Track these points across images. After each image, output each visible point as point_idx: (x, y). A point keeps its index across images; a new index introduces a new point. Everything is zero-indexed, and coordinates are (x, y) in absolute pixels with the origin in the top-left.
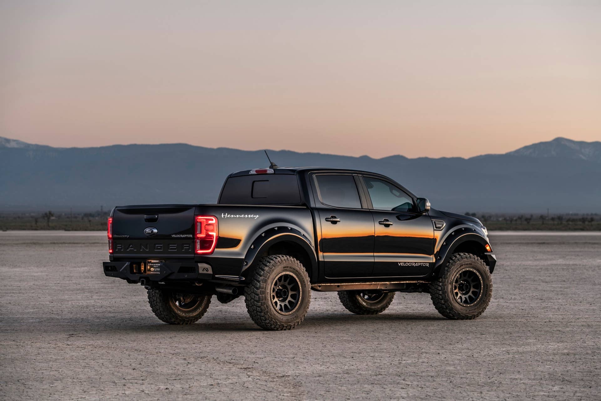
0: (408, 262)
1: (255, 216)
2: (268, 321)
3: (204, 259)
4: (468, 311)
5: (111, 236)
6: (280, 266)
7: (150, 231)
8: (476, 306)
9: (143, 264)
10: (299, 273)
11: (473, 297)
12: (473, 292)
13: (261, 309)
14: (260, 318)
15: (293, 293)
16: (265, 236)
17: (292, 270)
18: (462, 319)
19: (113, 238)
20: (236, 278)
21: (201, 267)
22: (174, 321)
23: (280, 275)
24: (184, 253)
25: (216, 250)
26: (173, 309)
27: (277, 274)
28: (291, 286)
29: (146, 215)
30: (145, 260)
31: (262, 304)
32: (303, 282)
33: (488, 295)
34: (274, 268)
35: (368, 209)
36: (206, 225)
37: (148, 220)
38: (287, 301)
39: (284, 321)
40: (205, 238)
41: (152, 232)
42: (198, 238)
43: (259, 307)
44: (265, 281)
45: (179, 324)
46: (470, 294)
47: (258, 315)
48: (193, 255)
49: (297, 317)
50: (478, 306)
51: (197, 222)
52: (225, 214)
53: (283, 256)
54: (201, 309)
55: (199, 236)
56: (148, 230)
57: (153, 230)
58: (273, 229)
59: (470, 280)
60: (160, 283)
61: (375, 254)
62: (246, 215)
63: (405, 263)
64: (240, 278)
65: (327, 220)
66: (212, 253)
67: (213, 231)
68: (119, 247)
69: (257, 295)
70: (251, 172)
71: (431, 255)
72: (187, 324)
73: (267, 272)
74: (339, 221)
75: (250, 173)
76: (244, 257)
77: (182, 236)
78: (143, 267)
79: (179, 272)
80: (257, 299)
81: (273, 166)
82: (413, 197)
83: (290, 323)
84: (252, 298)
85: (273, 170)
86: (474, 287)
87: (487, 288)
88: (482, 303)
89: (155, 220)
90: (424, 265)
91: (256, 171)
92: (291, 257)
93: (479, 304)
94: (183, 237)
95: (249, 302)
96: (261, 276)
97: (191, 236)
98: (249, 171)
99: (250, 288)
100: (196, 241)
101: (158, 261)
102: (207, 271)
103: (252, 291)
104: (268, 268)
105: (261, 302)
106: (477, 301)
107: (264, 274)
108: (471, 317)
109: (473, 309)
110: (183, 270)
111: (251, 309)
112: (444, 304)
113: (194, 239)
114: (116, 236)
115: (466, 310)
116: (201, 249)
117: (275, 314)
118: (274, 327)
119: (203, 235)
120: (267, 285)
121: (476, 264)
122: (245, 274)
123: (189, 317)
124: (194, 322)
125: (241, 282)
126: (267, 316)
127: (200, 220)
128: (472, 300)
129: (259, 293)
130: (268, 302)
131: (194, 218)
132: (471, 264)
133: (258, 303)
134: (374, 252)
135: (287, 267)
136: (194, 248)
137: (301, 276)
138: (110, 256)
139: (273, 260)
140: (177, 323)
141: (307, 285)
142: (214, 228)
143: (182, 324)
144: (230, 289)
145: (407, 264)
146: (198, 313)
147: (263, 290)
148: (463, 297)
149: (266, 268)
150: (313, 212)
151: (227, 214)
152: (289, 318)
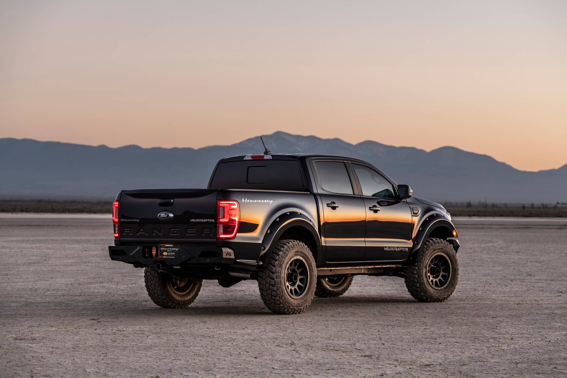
0: (392, 247)
1: (270, 201)
2: (282, 305)
3: (227, 244)
4: (439, 294)
5: (117, 220)
6: (293, 251)
7: (165, 215)
8: (445, 289)
9: (155, 248)
10: (307, 257)
11: (443, 280)
12: (443, 276)
13: (277, 293)
14: (275, 302)
15: (302, 277)
16: (280, 221)
17: (302, 254)
18: (434, 302)
19: (120, 222)
20: (253, 262)
21: (225, 252)
22: (171, 305)
23: (292, 259)
24: (204, 237)
25: (238, 235)
26: (170, 293)
27: (289, 259)
28: (300, 270)
29: (159, 199)
30: (157, 244)
31: (277, 289)
32: (310, 266)
33: (455, 279)
34: (287, 252)
35: (359, 195)
36: (229, 209)
37: (161, 205)
38: (296, 285)
39: (295, 305)
40: (228, 222)
41: (168, 216)
42: (221, 223)
43: (275, 291)
44: (281, 266)
45: (174, 308)
46: (440, 277)
47: (272, 299)
48: (215, 240)
49: (306, 301)
50: (448, 289)
51: (220, 206)
52: (245, 199)
53: (294, 241)
54: (194, 293)
55: (221, 220)
56: (163, 215)
57: (169, 214)
58: (285, 214)
59: (440, 264)
60: (175, 267)
61: (367, 239)
62: (263, 200)
63: (390, 247)
64: (258, 263)
65: (328, 205)
66: (234, 237)
67: (235, 216)
68: (127, 231)
69: (273, 279)
70: (246, 157)
71: (409, 240)
72: (181, 307)
73: (281, 256)
74: (338, 207)
75: (244, 159)
76: (261, 242)
77: (202, 220)
78: (155, 251)
79: (200, 256)
80: (273, 283)
81: (268, 152)
82: (393, 184)
83: (300, 306)
84: (267, 283)
85: (271, 156)
86: (443, 271)
87: (455, 272)
88: (451, 286)
89: (172, 204)
90: (404, 249)
91: (252, 157)
92: (301, 242)
93: (449, 287)
94: (204, 222)
95: (264, 286)
96: (276, 260)
97: (213, 221)
98: (244, 157)
99: (265, 273)
100: (218, 226)
101: (172, 245)
102: (230, 255)
103: (267, 275)
104: (282, 253)
105: (276, 286)
106: (447, 284)
107: (279, 259)
108: (442, 299)
109: (443, 291)
110: (204, 254)
111: (266, 293)
112: (418, 288)
113: (216, 224)
114: (123, 220)
115: (438, 294)
116: (224, 234)
117: (288, 298)
118: (287, 311)
119: (226, 220)
120: (282, 270)
121: (447, 249)
122: (263, 258)
123: (185, 301)
124: (187, 306)
125: (259, 266)
126: (282, 300)
127: (223, 205)
128: (442, 283)
129: (275, 278)
130: (283, 286)
131: (217, 203)
132: (442, 249)
133: (274, 287)
134: (365, 237)
135: (298, 252)
136: (216, 233)
137: (309, 260)
138: (115, 241)
139: (286, 245)
140: (173, 307)
141: (314, 269)
142: (236, 212)
143: (178, 308)
144: (247, 274)
145: (391, 249)
146: (191, 296)
147: (279, 274)
148: (434, 280)
149: (281, 253)
150: (316, 197)
151: (246, 199)
152: (300, 302)
